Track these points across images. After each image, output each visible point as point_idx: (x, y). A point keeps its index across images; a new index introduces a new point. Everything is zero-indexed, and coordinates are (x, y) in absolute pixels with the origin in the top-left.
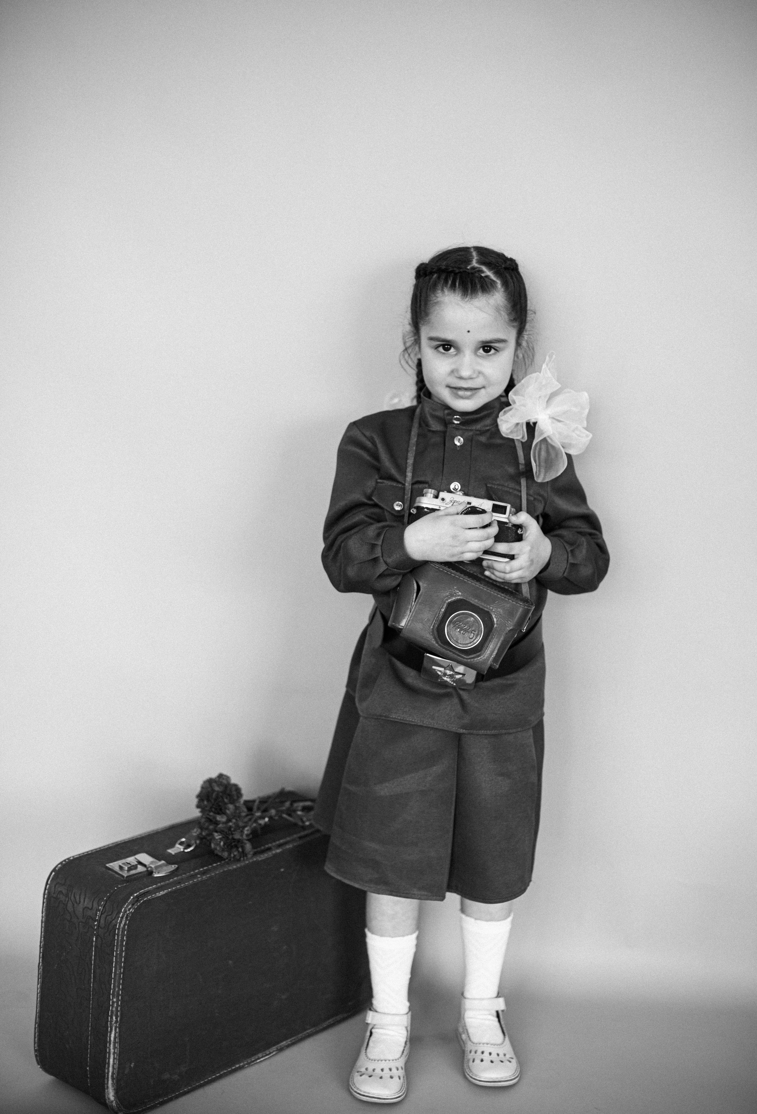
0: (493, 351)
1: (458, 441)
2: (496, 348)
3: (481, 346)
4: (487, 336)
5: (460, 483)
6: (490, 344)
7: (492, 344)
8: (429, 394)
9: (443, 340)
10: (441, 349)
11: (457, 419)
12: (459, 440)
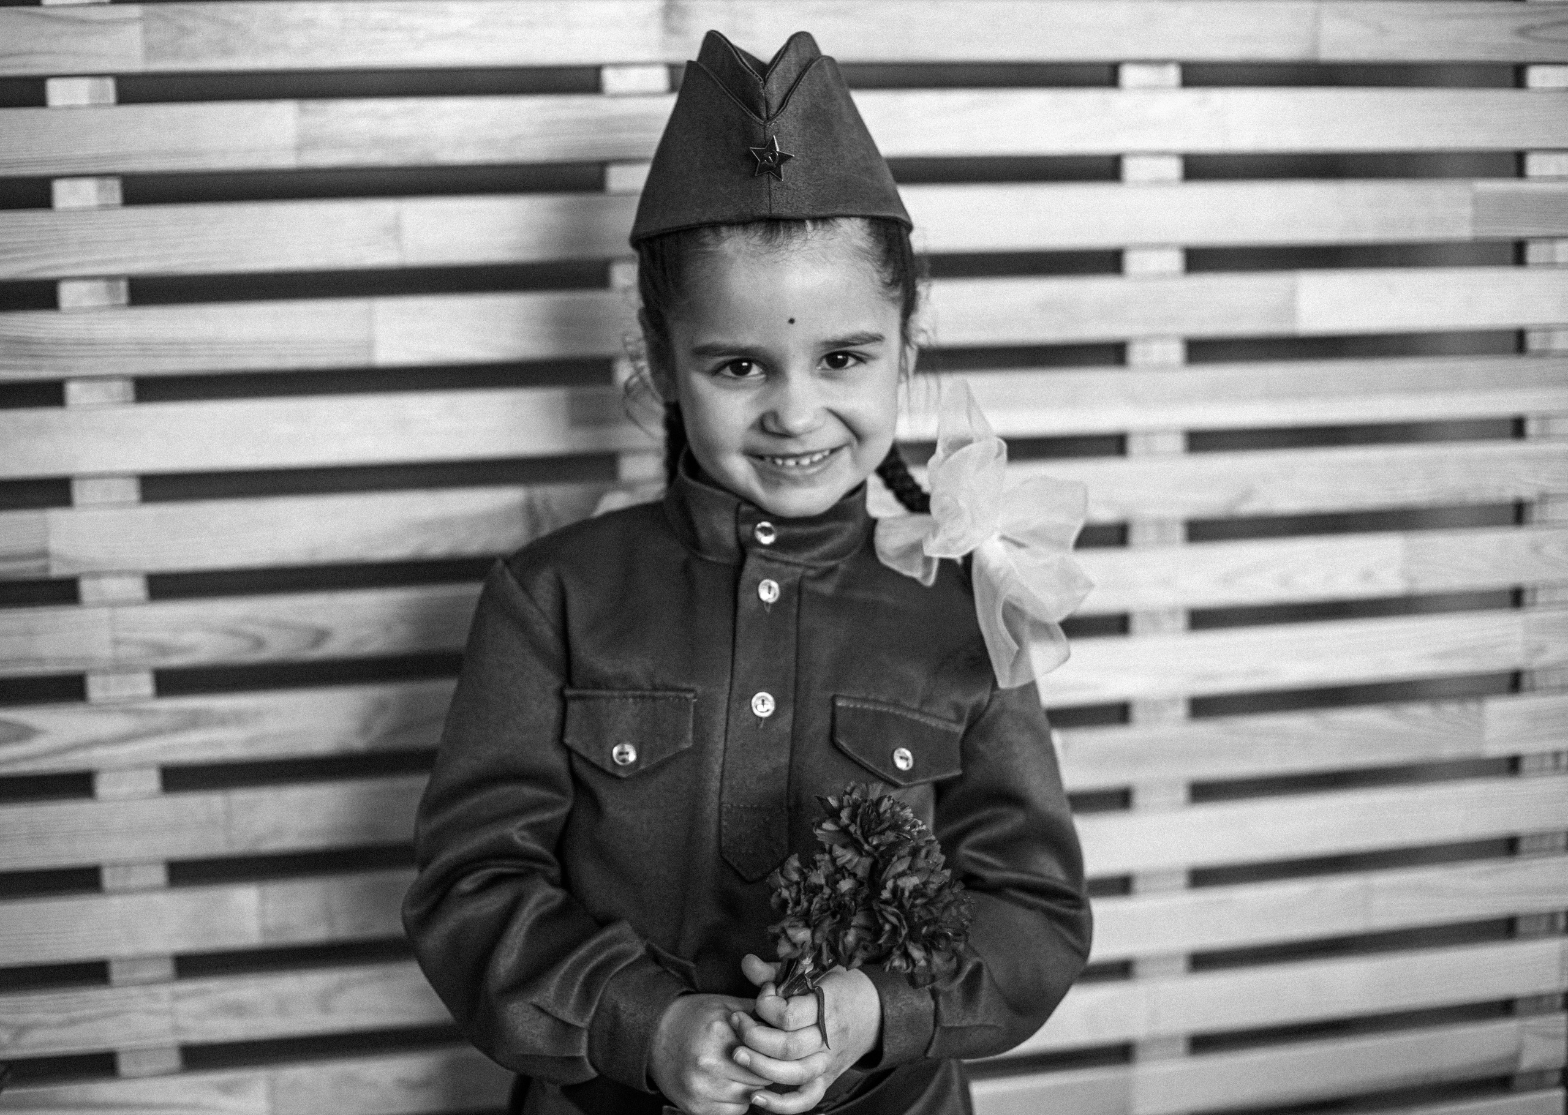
0: (851, 361)
1: (769, 592)
2: (858, 355)
3: (824, 353)
4: (839, 329)
5: (770, 693)
6: (845, 349)
7: (850, 348)
8: (695, 469)
9: (730, 351)
10: (728, 371)
11: (767, 531)
12: (770, 588)
